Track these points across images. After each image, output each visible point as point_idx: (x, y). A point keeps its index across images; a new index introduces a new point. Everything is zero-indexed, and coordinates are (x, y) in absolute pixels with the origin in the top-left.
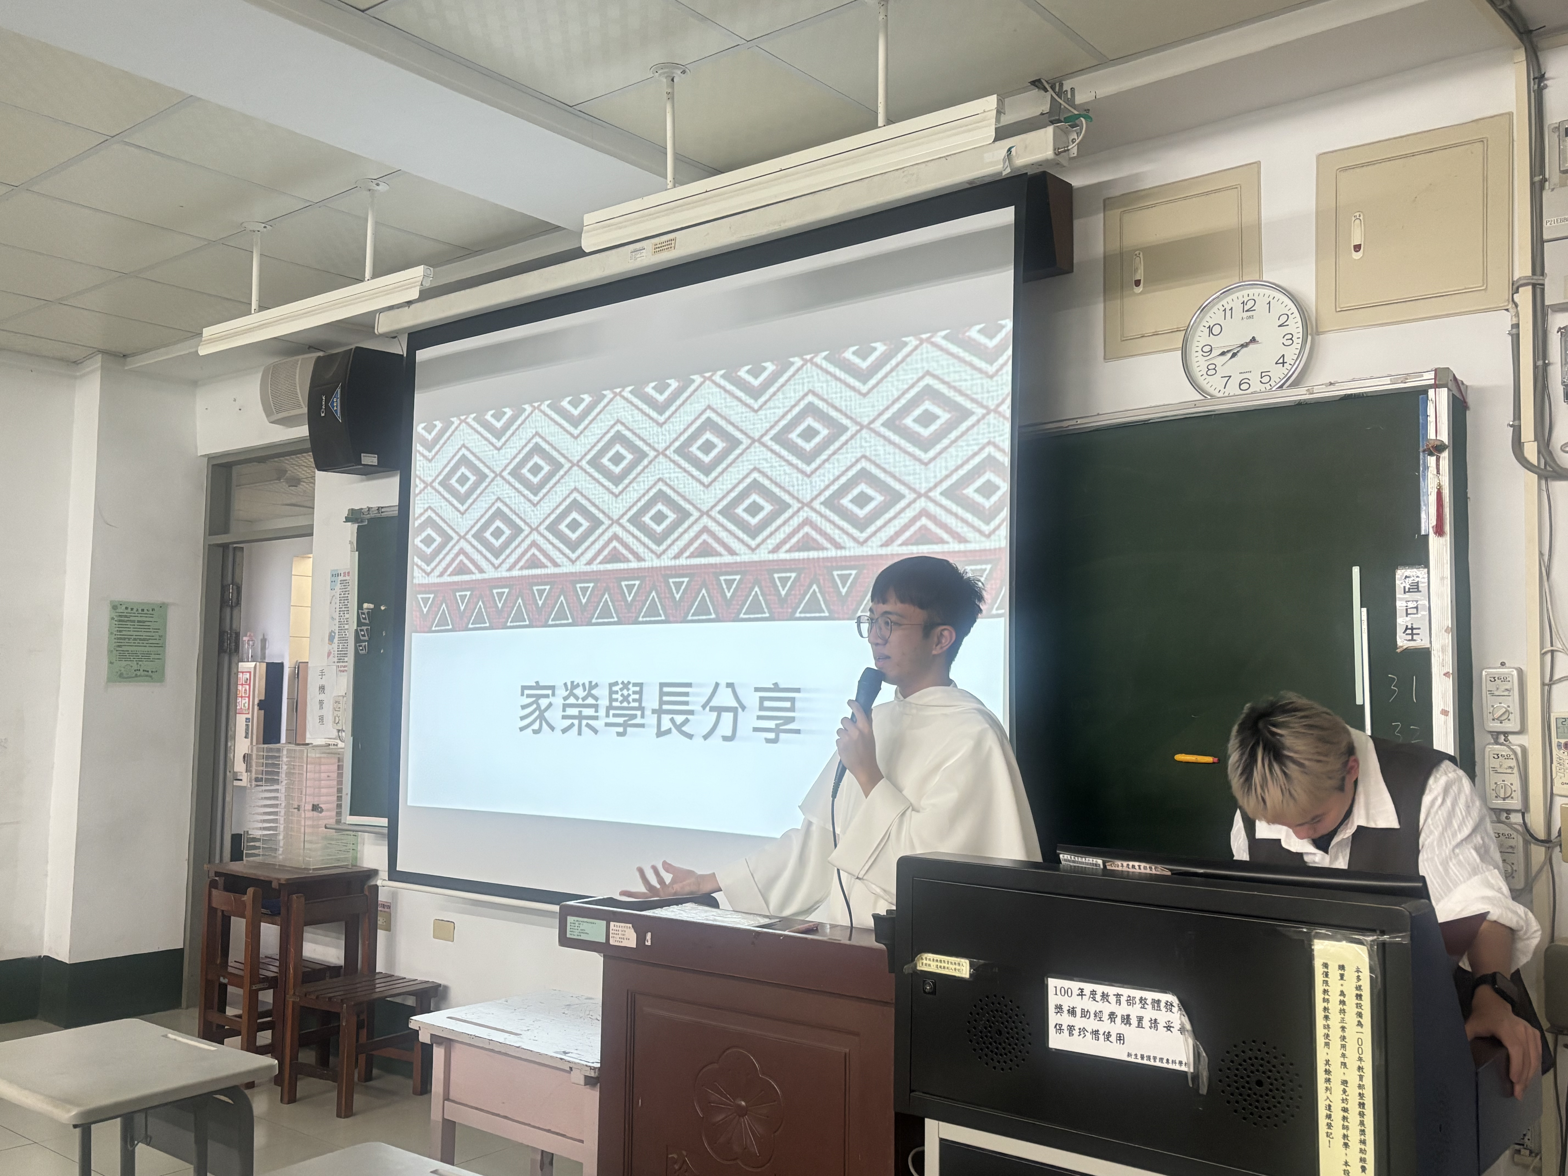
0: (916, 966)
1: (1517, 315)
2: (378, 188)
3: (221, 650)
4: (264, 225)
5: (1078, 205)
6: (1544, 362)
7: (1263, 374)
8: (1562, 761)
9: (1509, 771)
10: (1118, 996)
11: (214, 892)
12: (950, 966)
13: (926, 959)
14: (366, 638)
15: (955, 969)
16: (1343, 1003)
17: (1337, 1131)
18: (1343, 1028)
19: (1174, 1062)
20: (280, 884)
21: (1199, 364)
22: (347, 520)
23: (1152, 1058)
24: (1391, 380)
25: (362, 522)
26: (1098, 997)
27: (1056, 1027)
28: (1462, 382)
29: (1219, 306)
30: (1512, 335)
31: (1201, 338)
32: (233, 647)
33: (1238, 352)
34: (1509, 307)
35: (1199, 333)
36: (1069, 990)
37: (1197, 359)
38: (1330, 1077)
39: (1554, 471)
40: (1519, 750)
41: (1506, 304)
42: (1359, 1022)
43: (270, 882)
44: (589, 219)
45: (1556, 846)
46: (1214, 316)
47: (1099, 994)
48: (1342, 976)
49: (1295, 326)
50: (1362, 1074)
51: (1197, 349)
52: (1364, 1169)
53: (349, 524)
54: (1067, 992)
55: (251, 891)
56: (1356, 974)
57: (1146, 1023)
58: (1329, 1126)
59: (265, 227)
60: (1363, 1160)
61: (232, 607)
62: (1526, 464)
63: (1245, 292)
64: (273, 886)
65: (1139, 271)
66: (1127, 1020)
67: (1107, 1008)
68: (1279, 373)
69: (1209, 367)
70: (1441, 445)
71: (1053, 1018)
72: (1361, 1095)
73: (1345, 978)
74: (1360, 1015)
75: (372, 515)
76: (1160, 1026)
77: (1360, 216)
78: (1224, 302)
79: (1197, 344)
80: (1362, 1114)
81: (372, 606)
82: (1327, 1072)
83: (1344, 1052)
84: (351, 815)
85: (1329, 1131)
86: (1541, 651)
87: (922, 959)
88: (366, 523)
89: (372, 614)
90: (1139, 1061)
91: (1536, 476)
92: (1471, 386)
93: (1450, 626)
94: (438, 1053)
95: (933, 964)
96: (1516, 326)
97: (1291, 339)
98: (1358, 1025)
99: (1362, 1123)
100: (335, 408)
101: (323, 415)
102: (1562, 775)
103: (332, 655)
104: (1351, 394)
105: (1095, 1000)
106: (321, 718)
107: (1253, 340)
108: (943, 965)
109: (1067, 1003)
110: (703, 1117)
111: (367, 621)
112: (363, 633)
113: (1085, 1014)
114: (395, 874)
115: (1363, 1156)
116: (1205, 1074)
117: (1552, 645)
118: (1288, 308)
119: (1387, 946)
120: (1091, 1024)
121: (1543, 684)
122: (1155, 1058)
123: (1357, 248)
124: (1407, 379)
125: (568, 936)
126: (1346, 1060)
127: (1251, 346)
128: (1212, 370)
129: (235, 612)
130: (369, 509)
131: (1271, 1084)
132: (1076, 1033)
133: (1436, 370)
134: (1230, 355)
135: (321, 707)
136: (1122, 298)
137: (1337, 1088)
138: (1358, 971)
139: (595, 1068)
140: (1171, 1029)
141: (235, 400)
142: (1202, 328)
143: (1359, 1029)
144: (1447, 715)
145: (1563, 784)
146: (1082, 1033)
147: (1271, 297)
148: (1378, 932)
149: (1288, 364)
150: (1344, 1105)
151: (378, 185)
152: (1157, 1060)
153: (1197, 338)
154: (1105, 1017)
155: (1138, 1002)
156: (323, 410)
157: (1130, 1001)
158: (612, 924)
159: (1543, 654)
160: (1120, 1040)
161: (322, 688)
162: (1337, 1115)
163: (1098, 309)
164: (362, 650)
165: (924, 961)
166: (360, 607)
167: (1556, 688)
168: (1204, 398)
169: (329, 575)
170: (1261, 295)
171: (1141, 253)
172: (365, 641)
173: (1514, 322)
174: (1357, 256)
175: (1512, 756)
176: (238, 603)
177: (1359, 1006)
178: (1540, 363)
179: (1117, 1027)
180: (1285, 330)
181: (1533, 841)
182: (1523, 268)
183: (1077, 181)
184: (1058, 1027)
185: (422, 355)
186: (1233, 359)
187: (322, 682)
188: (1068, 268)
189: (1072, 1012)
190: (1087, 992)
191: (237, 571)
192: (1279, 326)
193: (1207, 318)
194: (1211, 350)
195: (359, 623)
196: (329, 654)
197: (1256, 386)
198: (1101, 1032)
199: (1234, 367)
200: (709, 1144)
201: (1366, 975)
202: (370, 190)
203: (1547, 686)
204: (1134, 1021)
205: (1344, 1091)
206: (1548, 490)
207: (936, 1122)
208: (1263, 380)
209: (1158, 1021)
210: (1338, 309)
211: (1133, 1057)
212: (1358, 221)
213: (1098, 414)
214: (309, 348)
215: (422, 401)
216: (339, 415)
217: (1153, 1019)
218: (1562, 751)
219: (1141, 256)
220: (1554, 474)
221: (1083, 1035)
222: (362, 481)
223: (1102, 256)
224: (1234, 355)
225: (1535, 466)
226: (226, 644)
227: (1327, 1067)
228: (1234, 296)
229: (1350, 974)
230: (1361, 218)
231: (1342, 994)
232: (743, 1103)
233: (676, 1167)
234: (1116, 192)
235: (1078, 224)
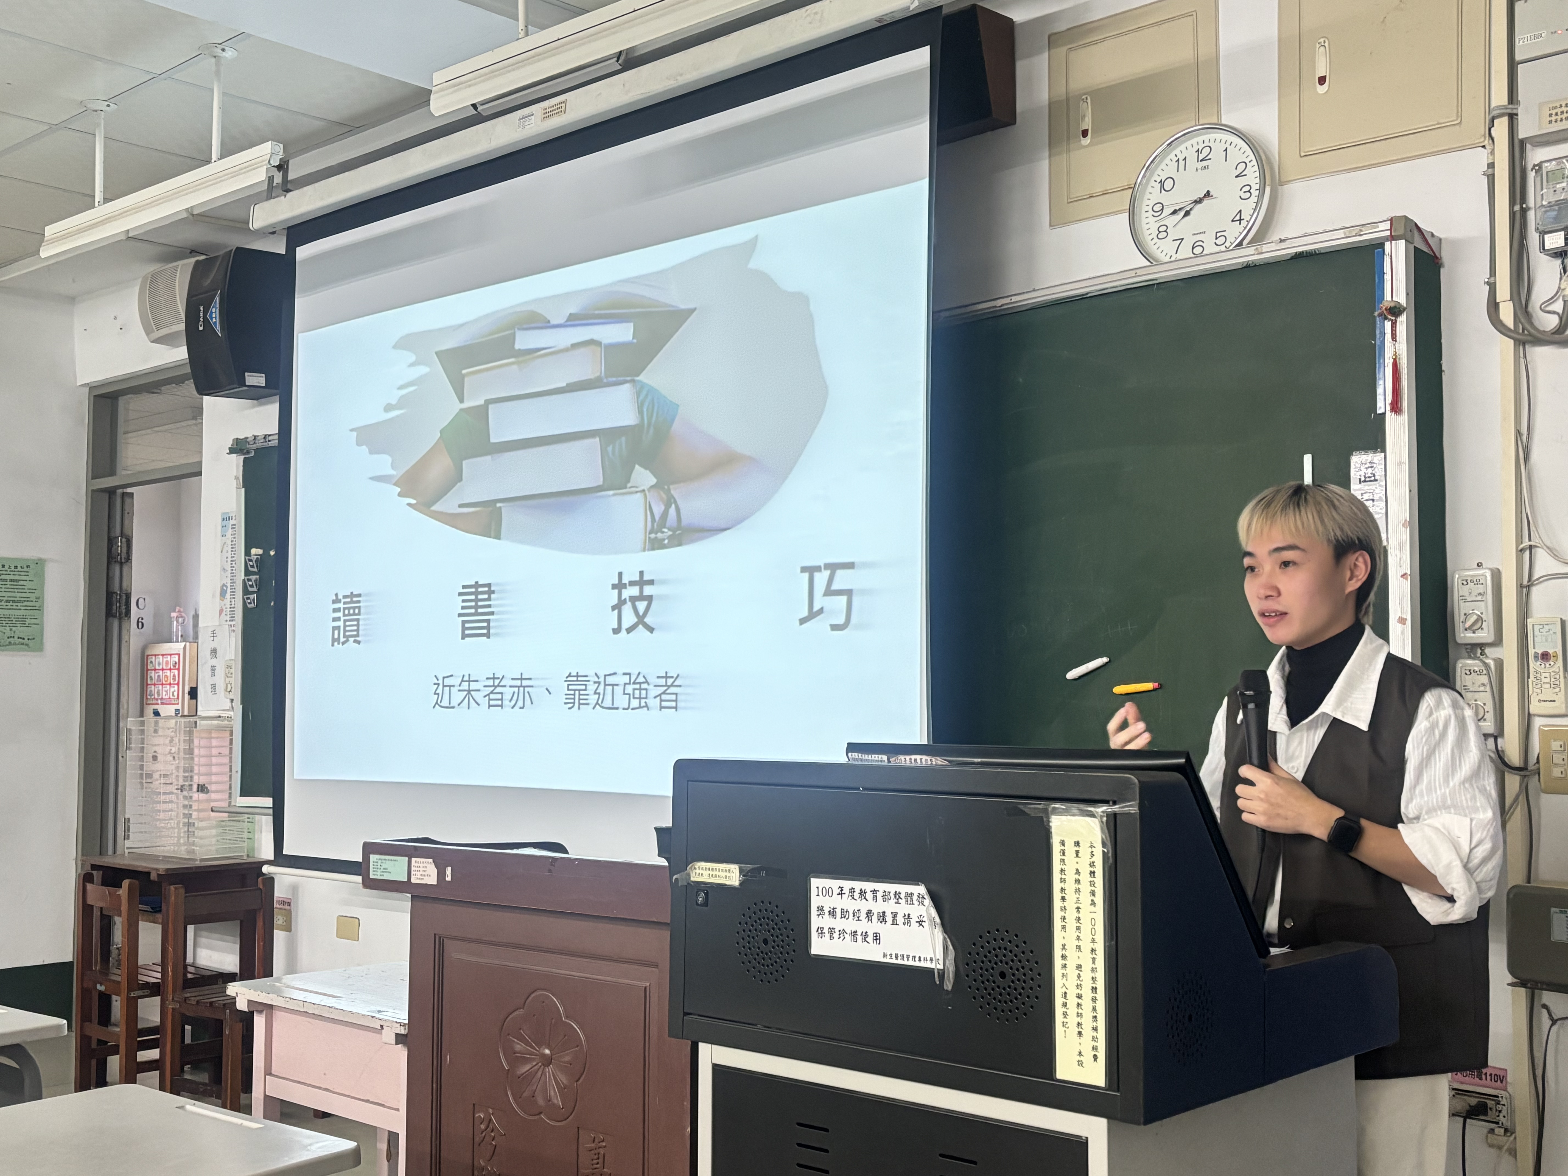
0: (689, 875)
1: (1492, 152)
2: (224, 54)
3: (109, 614)
4: (107, 103)
5: (1021, 44)
6: (1522, 207)
7: (1219, 235)
8: (1538, 675)
9: (1482, 689)
10: (874, 891)
11: (89, 886)
12: (721, 874)
13: (699, 867)
14: (255, 589)
15: (726, 877)
16: (1078, 881)
17: (1073, 1020)
18: (1078, 908)
19: (925, 959)
20: (159, 875)
21: (1148, 224)
22: (232, 451)
23: (905, 956)
24: (1345, 233)
25: (248, 452)
26: (857, 895)
27: (817, 931)
28: (1433, 235)
29: (1172, 156)
30: (1488, 176)
31: (1152, 196)
32: (124, 611)
33: (1191, 209)
34: (1486, 143)
35: (1150, 189)
36: (830, 890)
37: (1147, 220)
38: (1066, 962)
39: (1530, 334)
40: (1492, 663)
41: (1482, 139)
42: (1092, 900)
43: (148, 874)
44: (439, 78)
45: (1535, 774)
46: (1167, 168)
47: (857, 891)
48: (1077, 852)
49: (1253, 177)
50: (1095, 956)
51: (1147, 209)
52: (1095, 1057)
53: (234, 455)
54: (828, 892)
55: (126, 883)
56: (1090, 850)
57: (900, 919)
58: (1065, 1015)
59: (108, 106)
60: (1095, 1048)
61: (121, 564)
62: (1502, 329)
63: (1200, 139)
64: (152, 878)
65: (1087, 119)
66: (882, 917)
67: (864, 906)
68: (1234, 232)
69: (1161, 229)
70: (1395, 307)
71: (816, 922)
72: (1094, 979)
73: (1080, 855)
74: (1093, 893)
75: (259, 445)
76: (913, 921)
77: (1325, 42)
78: (1177, 151)
79: (1148, 202)
80: (1094, 1000)
81: (260, 551)
82: (1064, 957)
83: (1079, 935)
84: (241, 795)
85: (1065, 1020)
86: (1517, 548)
87: (695, 869)
88: (252, 454)
89: (261, 561)
90: (894, 961)
91: (1512, 341)
92: (1446, 239)
93: (1408, 520)
94: (259, 1022)
95: (706, 873)
96: (1491, 165)
97: (1249, 191)
98: (1091, 904)
99: (1094, 1009)
100: (214, 320)
101: (201, 328)
102: (1539, 691)
103: (224, 613)
104: (1303, 252)
105: (853, 898)
106: (214, 687)
107: (1208, 194)
108: (714, 873)
109: (828, 903)
110: (509, 1070)
111: (255, 570)
112: (250, 583)
113: (844, 914)
114: (281, 859)
115: (1095, 1044)
116: (951, 968)
117: (1530, 540)
118: (1246, 154)
119: (1118, 817)
120: (850, 925)
121: (1521, 586)
122: (908, 956)
123: (1322, 80)
124: (1361, 231)
125: (371, 876)
126: (1081, 943)
127: (1206, 202)
128: (1163, 232)
129: (125, 568)
130: (255, 437)
131: (1013, 975)
132: (836, 935)
133: (1391, 220)
134: (1182, 213)
135: (213, 675)
136: (1068, 151)
137: (1072, 972)
138: (1092, 846)
139: (404, 1025)
140: (923, 924)
141: (115, 318)
142: (1152, 183)
143: (1092, 908)
144: (1404, 624)
145: (1540, 701)
146: (841, 935)
147: (1228, 143)
148: (1111, 802)
149: (1245, 221)
150: (1078, 991)
151: (223, 50)
152: (910, 959)
153: (1148, 196)
154: (863, 916)
155: (893, 897)
156: (201, 323)
157: (886, 897)
158: (413, 860)
159: (1521, 550)
160: (876, 940)
161: (214, 652)
162: (1072, 1001)
163: (1043, 166)
164: (250, 603)
165: (697, 871)
166: (247, 553)
167: (1534, 590)
168: (1149, 264)
169: (220, 520)
170: (1218, 141)
171: (1089, 98)
172: (253, 593)
173: (1490, 161)
174: (1322, 89)
175: (1485, 672)
176: (128, 558)
177: (1092, 884)
178: (1517, 208)
179: (874, 927)
180: (1242, 181)
181: (1507, 769)
182: (1500, 97)
183: (1018, 15)
184: (820, 931)
185: (303, 252)
186: (1187, 218)
187: (213, 645)
188: (1009, 118)
189: (832, 913)
190: (846, 891)
191: (126, 522)
192: (1237, 177)
193: (1159, 171)
194: (1162, 209)
195: (247, 573)
196: (221, 611)
197: (1210, 248)
198: (859, 933)
199: (1185, 228)
200: (514, 1098)
201: (1099, 850)
202: (215, 57)
203: (1525, 588)
204: (889, 918)
205: (1079, 976)
206: (1525, 356)
207: (710, 1045)
208: (1218, 242)
209: (911, 917)
210: (1303, 154)
211: (889, 957)
212: (1322, 48)
213: (1034, 290)
214: (191, 253)
215: (302, 304)
216: (218, 328)
217: (907, 914)
218: (1539, 663)
219: (1089, 101)
220: (1529, 338)
221: (842, 938)
222: (253, 407)
223: (1047, 103)
224: (1187, 214)
225: (1510, 330)
226: (114, 607)
227: (1064, 952)
228: (1188, 144)
229: (1084, 850)
230: (1326, 44)
231: (1078, 872)
232: (547, 1052)
233: (483, 1127)
234: (1062, 26)
235: (1021, 67)
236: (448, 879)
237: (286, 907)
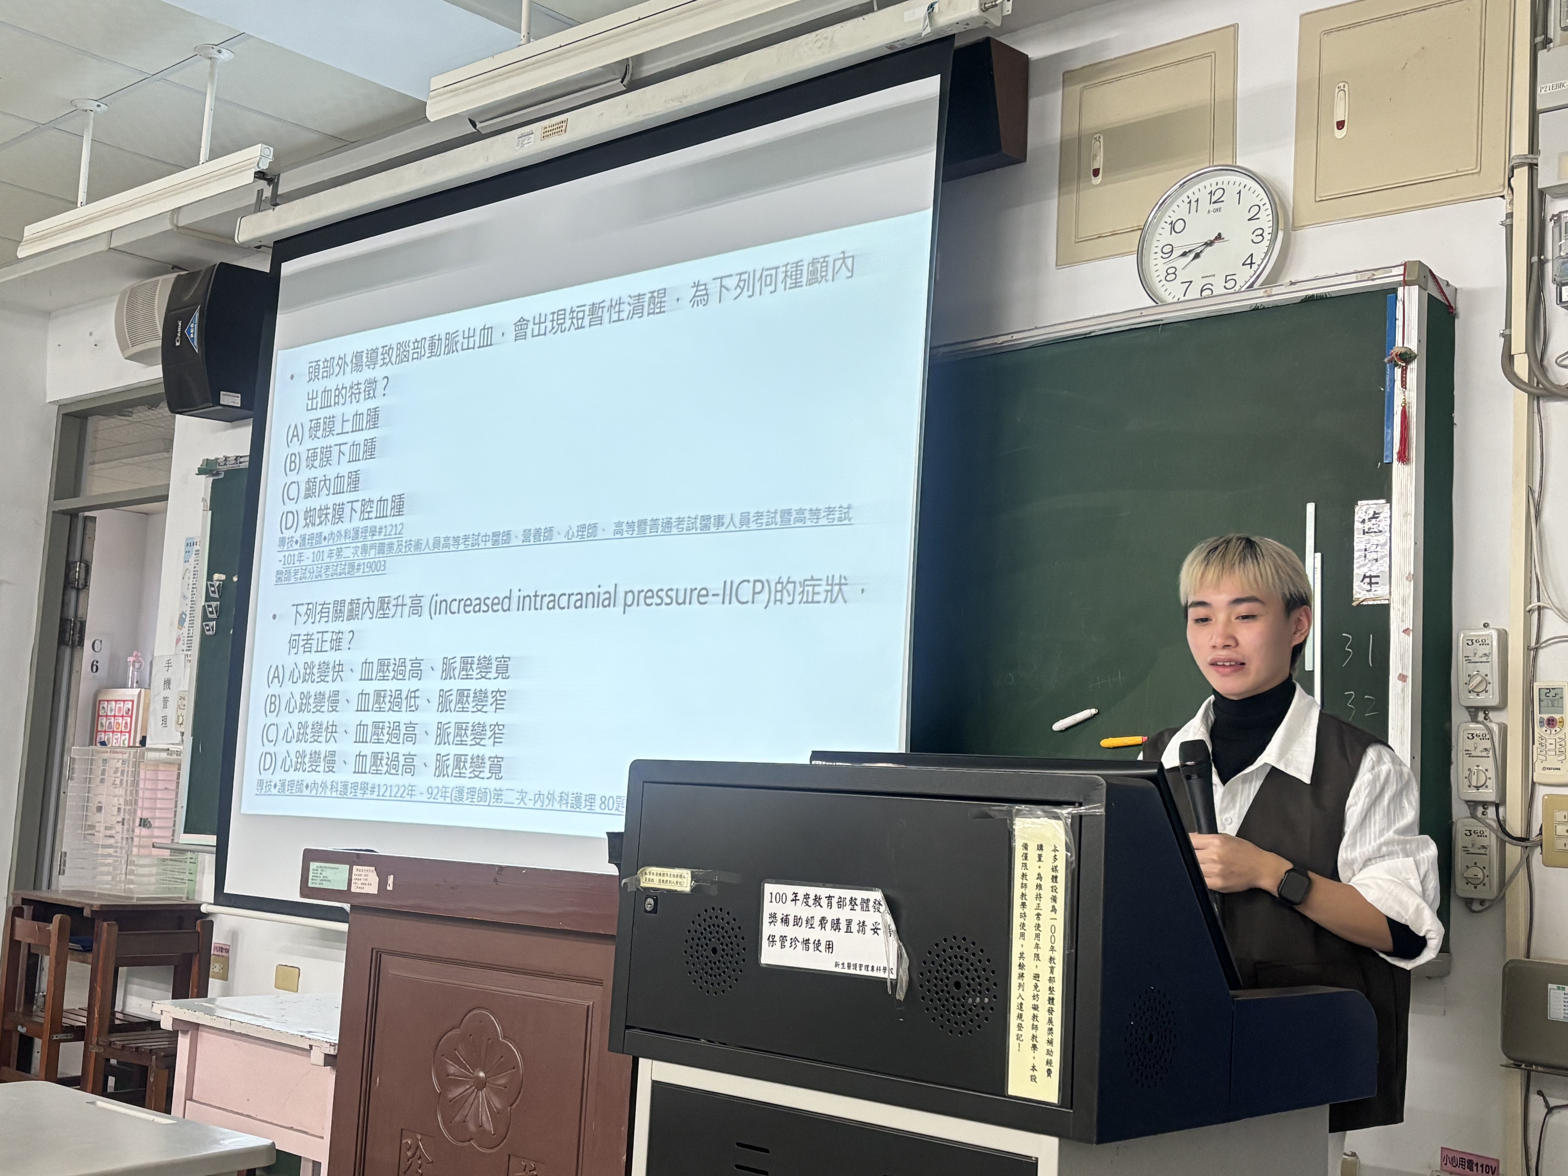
0: (639, 881)
1: (1511, 203)
2: (220, 55)
3: (62, 642)
4: (98, 103)
5: (1035, 81)
6: (1539, 258)
7: (1229, 278)
8: (1543, 741)
9: (1485, 754)
10: (829, 898)
11: (19, 921)
12: (672, 879)
13: (650, 872)
14: (214, 616)
15: (677, 882)
16: (1039, 887)
17: (1027, 1032)
18: (1038, 915)
19: (878, 969)
20: (92, 911)
21: (1157, 266)
22: (201, 472)
23: (858, 966)
24: (1357, 277)
25: (218, 474)
26: (811, 902)
27: (769, 939)
28: (1448, 284)
29: (1184, 197)
30: (1506, 226)
31: (1162, 237)
32: (77, 639)
33: (1201, 252)
34: (1505, 193)
35: (1160, 231)
36: (784, 896)
37: (1155, 262)
38: (1024, 971)
39: (1545, 388)
40: (1495, 728)
41: (1501, 190)
42: (1053, 907)
43: (81, 910)
44: (436, 83)
45: (1537, 846)
46: (1178, 210)
47: (812, 897)
48: (1040, 856)
49: (1266, 221)
50: (1053, 965)
51: (1156, 250)
52: (1049, 1072)
53: (203, 477)
54: (781, 898)
55: (57, 918)
56: (1053, 853)
57: (854, 927)
58: (1020, 1027)
59: (98, 106)
60: (1049, 1063)
61: (78, 590)
62: (1516, 382)
63: (1213, 181)
64: (85, 914)
65: (1098, 158)
66: (836, 925)
67: (817, 913)
68: (1245, 275)
69: (1169, 272)
70: (1406, 353)
71: (767, 929)
72: (1051, 989)
73: (1042, 859)
74: (1054, 899)
75: (228, 467)
76: (868, 929)
77: (1344, 87)
78: (1190, 193)
79: (1156, 244)
80: (1051, 1011)
81: (223, 577)
82: (1021, 966)
83: (1038, 942)
84: (185, 832)
85: (1020, 1033)
86: (1525, 607)
87: (646, 874)
88: (221, 476)
89: (224, 587)
90: (846, 971)
91: (1527, 394)
92: (1461, 289)
93: (1412, 573)
94: (183, 1042)
95: (656, 879)
96: (1510, 215)
97: (1261, 235)
98: (1052, 911)
99: (1050, 1021)
100: (192, 336)
101: (178, 344)
102: (1544, 758)
103: (181, 642)
104: (1313, 295)
105: (807, 905)
106: (165, 719)
107: (1219, 237)
108: (665, 878)
109: (780, 910)
110: (441, 1093)
111: (217, 596)
112: (210, 609)
113: (797, 921)
114: (222, 898)
115: (1050, 1058)
116: (905, 978)
117: (1539, 601)
118: (1260, 198)
119: (1084, 819)
120: (802, 932)
121: (1527, 648)
122: (861, 966)
123: (1340, 125)
124: (1373, 275)
125: (310, 885)
126: (1039, 952)
127: (1217, 244)
128: (1171, 274)
129: (82, 595)
130: (226, 458)
131: (969, 985)
132: (787, 944)
133: (1405, 265)
134: (1192, 255)
135: (165, 707)
136: (1078, 191)
137: (1029, 981)
138: (1055, 850)
139: (335, 1045)
140: (878, 931)
141: (91, 334)
142: (1163, 224)
143: (1053, 915)
144: (1405, 681)
145: (1544, 769)
146: (793, 943)
147: (1242, 186)
148: (1077, 805)
149: (1256, 265)
150: (1035, 1002)
151: (220, 52)
152: (863, 968)
153: (1158, 237)
154: (816, 923)
155: (848, 903)
156: (178, 338)
157: (841, 903)
158: (355, 867)
159: (1529, 611)
160: (829, 948)
161: (168, 683)
162: (1028, 1013)
163: (1053, 205)
164: (209, 630)
165: (648, 876)
166: (210, 578)
167: (1542, 653)
168: (1154, 304)
169: (184, 544)
170: (1232, 183)
171: (1102, 137)
172: (212, 620)
173: (1509, 211)
174: (1340, 134)
175: (1488, 736)
176: (86, 585)
177: (1054, 889)
178: (1535, 259)
179: (829, 934)
180: (1255, 224)
181: (1507, 839)
182: (1520, 146)
183: (1034, 51)
184: (771, 940)
185: (288, 268)
186: (1197, 260)
187: (167, 675)
188: (1021, 156)
189: (785, 921)
190: (800, 897)
191: (87, 547)
192: (1249, 220)
193: (1170, 213)
194: (1172, 251)
195: (208, 598)
196: (178, 640)
197: (1219, 290)
198: (811, 941)
199: (1194, 270)
200: (444, 1124)
201: (1062, 854)
202: (211, 58)
203: (1532, 651)
204: (843, 926)
205: (1036, 986)
206: (1539, 411)
207: (650, 1061)
208: (1227, 285)
209: (866, 924)
210: (1318, 199)
211: (841, 966)
212: (1342, 92)
213: (1036, 328)
214: (173, 268)
215: (283, 321)
216: (195, 344)
217: (861, 921)
218: (1544, 729)
219: (1101, 140)
220: (1544, 392)
221: (794, 946)
222: (226, 429)
223: (1059, 141)
224: (1197, 256)
225: (1524, 383)
226: (67, 635)
227: (1021, 961)
228: (1201, 186)
229: (1048, 854)
230: (1346, 89)
231: (1040, 877)
232: (482, 1074)
233: (409, 1154)
234: (1077, 65)
235: (1034, 104)
236: (390, 888)
237: (224, 954)
